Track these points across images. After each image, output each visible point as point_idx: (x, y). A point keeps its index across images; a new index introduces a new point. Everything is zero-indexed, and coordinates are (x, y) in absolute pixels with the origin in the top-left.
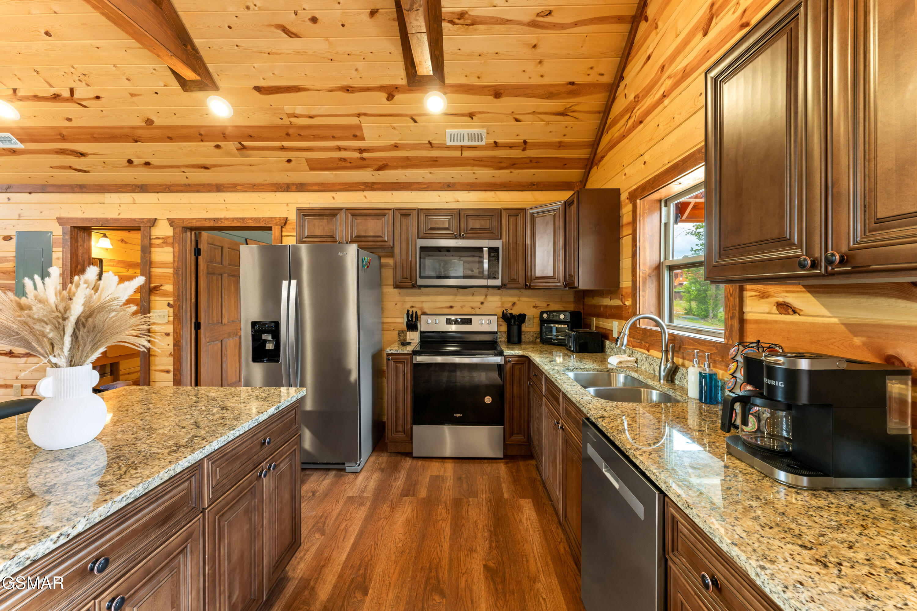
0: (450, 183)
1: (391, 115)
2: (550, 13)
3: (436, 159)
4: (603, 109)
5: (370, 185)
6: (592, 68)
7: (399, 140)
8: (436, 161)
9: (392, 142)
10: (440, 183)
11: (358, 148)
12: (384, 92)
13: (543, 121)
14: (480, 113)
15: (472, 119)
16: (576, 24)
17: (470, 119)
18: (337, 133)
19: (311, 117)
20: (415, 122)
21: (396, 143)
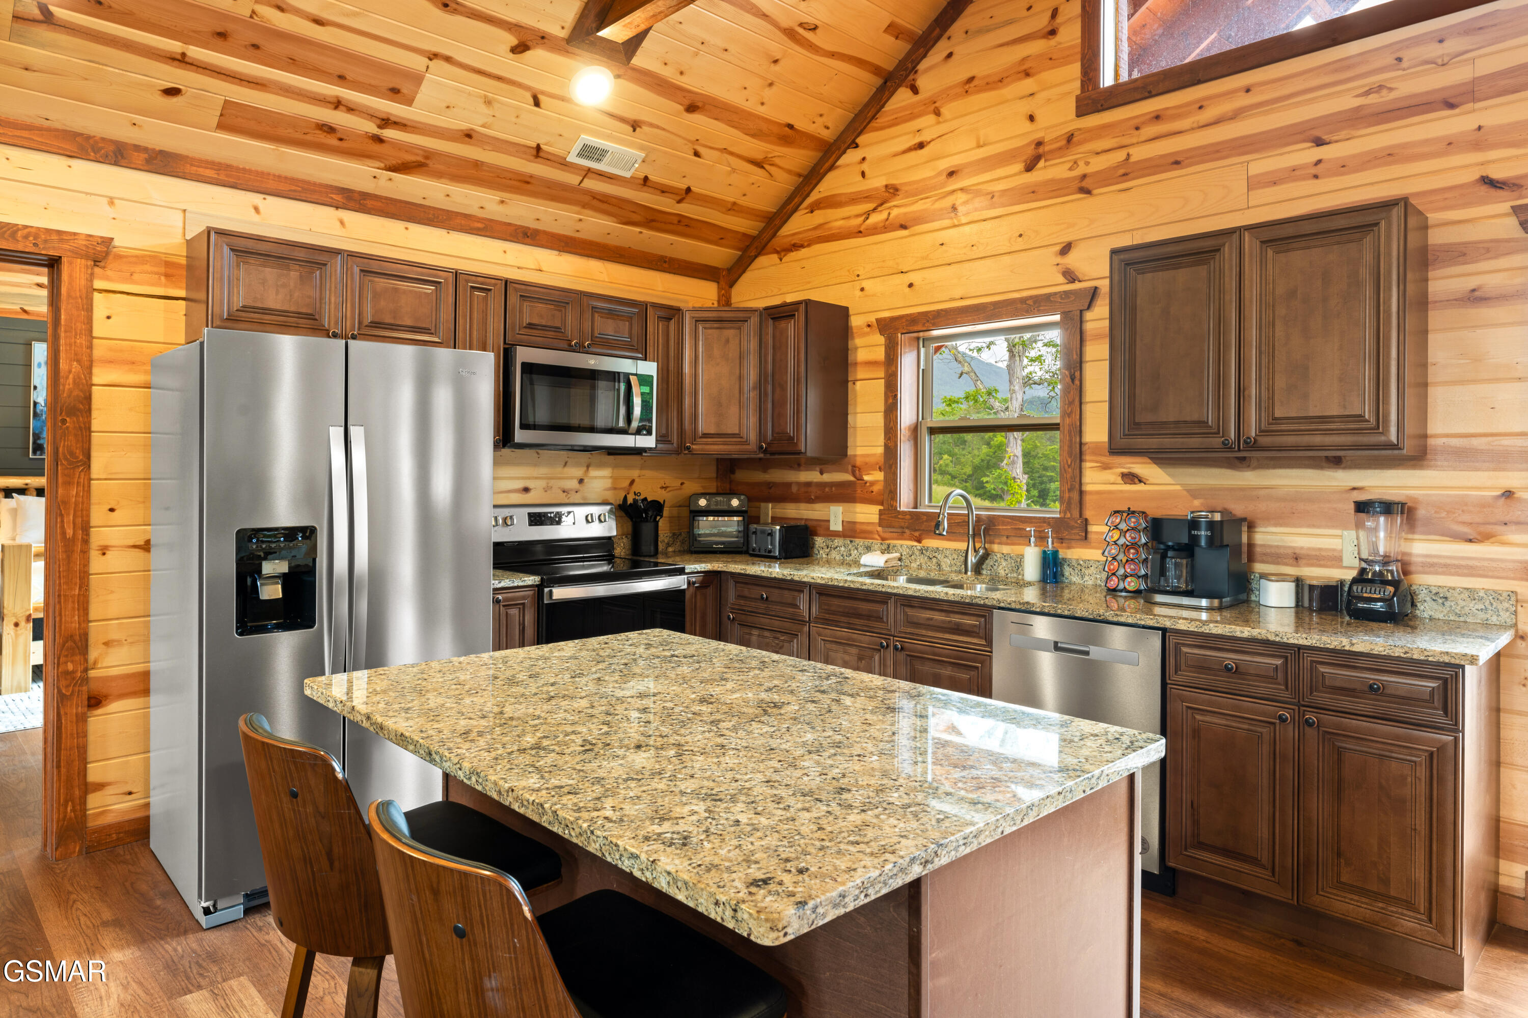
0: (529, 228)
1: (499, 78)
2: (815, 28)
3: (528, 179)
4: (806, 173)
5: (356, 196)
6: (821, 115)
7: (483, 126)
8: (528, 183)
9: (464, 126)
10: (510, 224)
11: (384, 116)
12: (515, 37)
13: (729, 166)
14: (651, 125)
15: (634, 130)
16: (833, 55)
17: (631, 129)
18: (352, 72)
19: (318, 22)
20: (537, 104)
21: (472, 130)
